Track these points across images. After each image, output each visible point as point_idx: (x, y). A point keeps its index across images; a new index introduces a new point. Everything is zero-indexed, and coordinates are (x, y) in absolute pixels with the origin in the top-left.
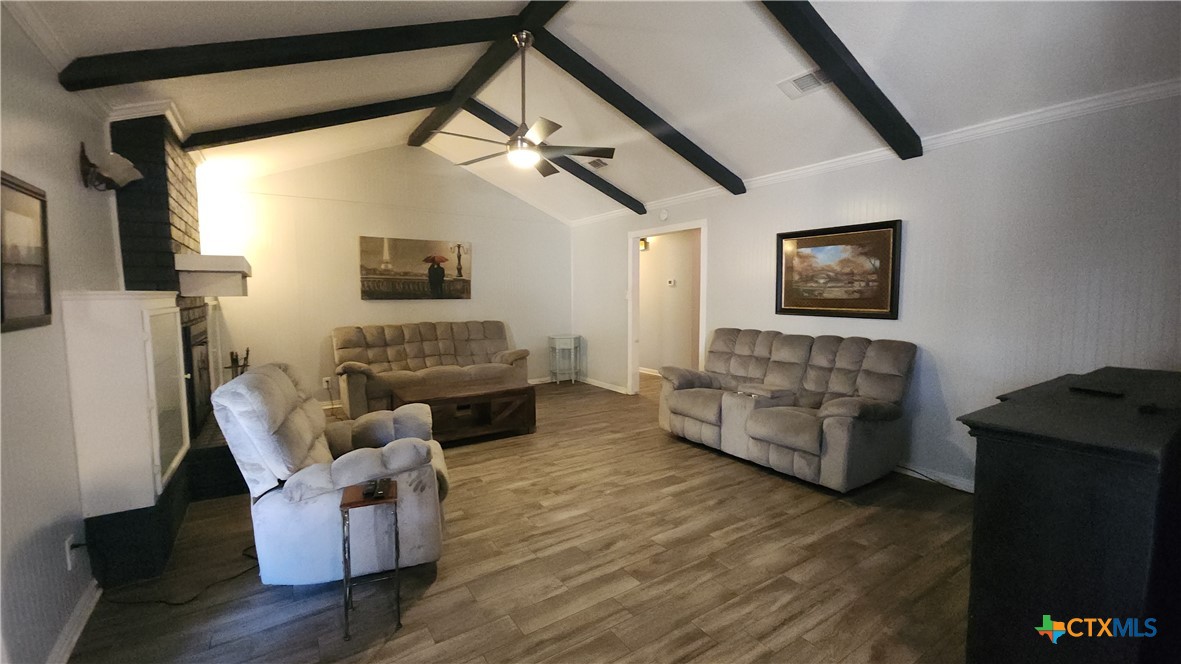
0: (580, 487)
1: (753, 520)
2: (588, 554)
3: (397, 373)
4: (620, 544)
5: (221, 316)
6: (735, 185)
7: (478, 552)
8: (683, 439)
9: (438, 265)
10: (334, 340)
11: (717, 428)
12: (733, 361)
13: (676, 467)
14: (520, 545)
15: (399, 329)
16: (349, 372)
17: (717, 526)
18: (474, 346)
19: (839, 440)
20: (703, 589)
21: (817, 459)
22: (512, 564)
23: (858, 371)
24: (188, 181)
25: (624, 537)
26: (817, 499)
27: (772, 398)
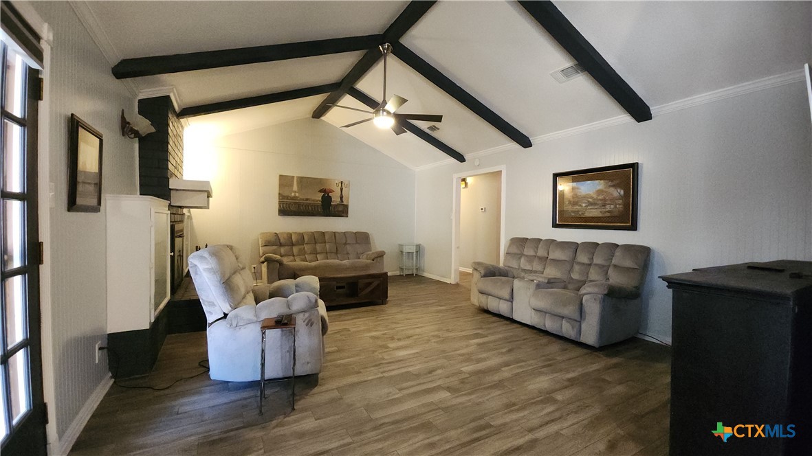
0: (415, 337)
1: (531, 362)
2: (418, 376)
3: (299, 263)
4: (439, 371)
5: (192, 223)
6: (524, 142)
7: (346, 371)
8: (487, 311)
9: (328, 194)
10: (260, 240)
11: (510, 303)
12: (523, 260)
13: (481, 328)
14: (372, 368)
15: (302, 235)
16: (268, 260)
17: (507, 364)
18: (348, 247)
19: (593, 310)
20: (493, 400)
21: (579, 323)
22: (366, 379)
23: (609, 266)
24: (179, 137)
25: (442, 367)
26: (577, 352)
27: (548, 283)
